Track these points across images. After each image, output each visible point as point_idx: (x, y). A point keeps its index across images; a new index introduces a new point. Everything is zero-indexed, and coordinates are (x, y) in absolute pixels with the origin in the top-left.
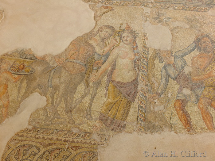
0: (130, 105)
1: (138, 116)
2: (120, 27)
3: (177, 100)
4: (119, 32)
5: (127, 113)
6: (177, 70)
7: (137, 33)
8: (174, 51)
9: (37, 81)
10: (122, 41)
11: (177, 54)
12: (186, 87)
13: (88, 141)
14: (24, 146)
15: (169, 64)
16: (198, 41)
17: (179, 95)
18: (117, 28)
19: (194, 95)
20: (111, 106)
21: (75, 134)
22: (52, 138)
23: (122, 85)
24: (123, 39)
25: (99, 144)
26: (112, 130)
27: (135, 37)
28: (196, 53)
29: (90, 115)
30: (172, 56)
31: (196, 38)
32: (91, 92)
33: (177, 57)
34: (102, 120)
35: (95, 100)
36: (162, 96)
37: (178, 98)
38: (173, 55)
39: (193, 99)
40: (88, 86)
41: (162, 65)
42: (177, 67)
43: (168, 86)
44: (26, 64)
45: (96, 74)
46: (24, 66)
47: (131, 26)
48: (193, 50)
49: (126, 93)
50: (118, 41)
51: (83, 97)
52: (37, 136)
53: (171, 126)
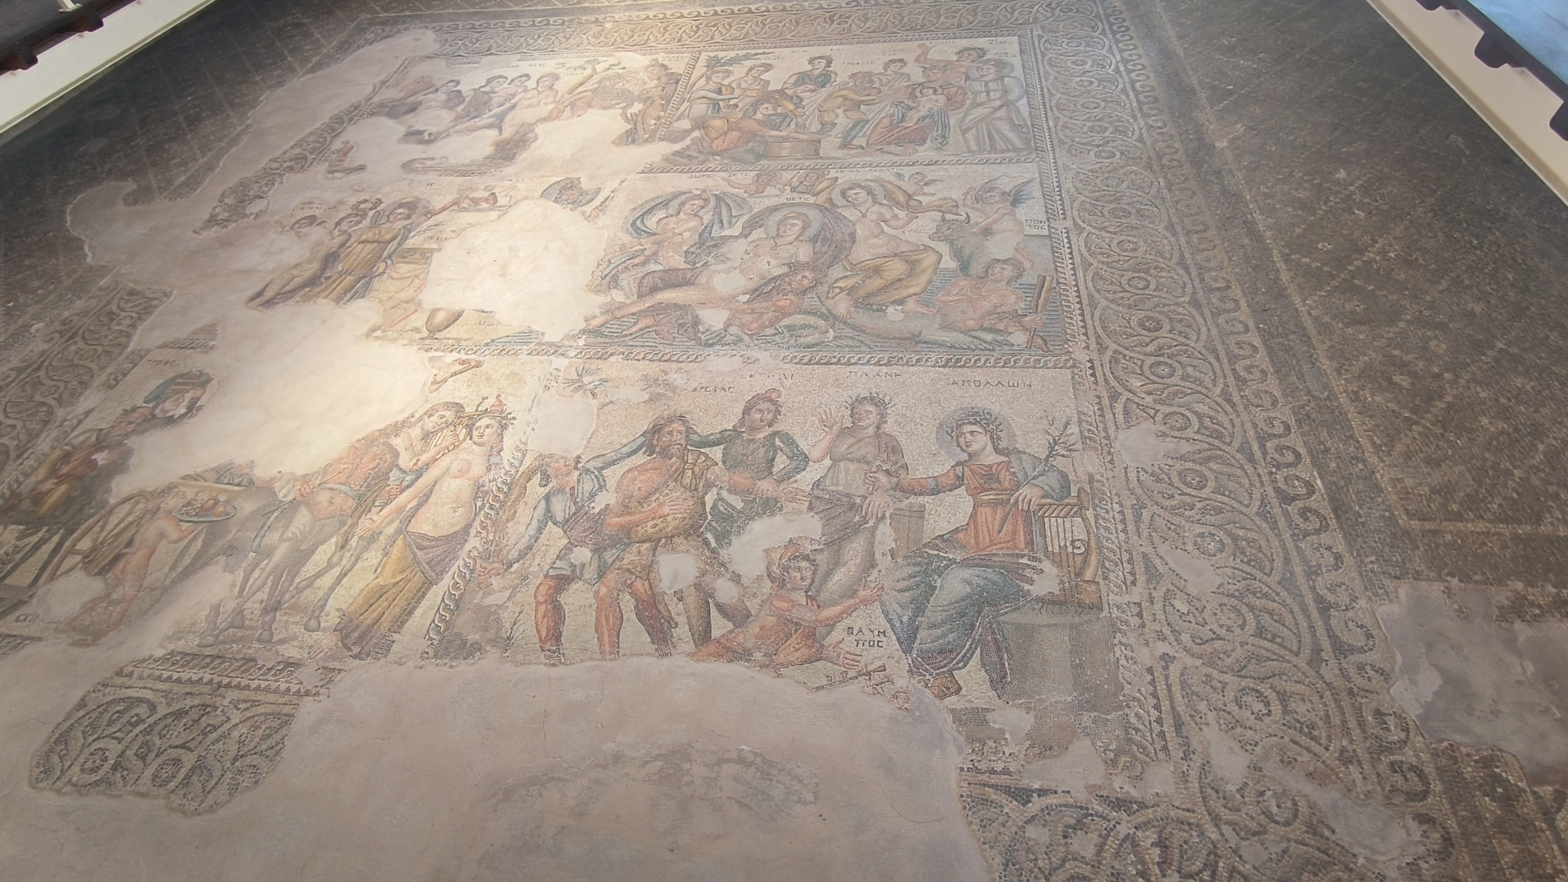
0: (428, 590)
1: (434, 621)
2: (478, 406)
3: (546, 576)
4: (470, 418)
5: (410, 613)
6: (576, 503)
7: (514, 418)
8: (584, 458)
9: (230, 537)
10: (471, 439)
11: (590, 466)
12: (582, 543)
13: (283, 687)
14: (123, 700)
15: (560, 491)
16: (656, 430)
17: (559, 564)
18: (470, 410)
19: (595, 563)
20: (377, 595)
21: (260, 669)
22: (201, 679)
23: (426, 543)
24: (475, 433)
25: (307, 694)
26: (357, 656)
27: (504, 427)
28: (640, 459)
29: (318, 617)
30: (576, 468)
31: (651, 426)
32: (344, 561)
33: (588, 471)
34: (341, 631)
35: (345, 580)
36: (515, 566)
37: (552, 573)
38: (580, 466)
39: (590, 573)
40: (342, 547)
41: (543, 491)
42: (580, 495)
43: (539, 541)
44: (222, 498)
45: (375, 518)
46: (217, 502)
47: (504, 402)
48: (634, 452)
49: (428, 563)
50: (461, 438)
51: (319, 575)
52: (166, 674)
53: (505, 643)
